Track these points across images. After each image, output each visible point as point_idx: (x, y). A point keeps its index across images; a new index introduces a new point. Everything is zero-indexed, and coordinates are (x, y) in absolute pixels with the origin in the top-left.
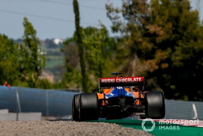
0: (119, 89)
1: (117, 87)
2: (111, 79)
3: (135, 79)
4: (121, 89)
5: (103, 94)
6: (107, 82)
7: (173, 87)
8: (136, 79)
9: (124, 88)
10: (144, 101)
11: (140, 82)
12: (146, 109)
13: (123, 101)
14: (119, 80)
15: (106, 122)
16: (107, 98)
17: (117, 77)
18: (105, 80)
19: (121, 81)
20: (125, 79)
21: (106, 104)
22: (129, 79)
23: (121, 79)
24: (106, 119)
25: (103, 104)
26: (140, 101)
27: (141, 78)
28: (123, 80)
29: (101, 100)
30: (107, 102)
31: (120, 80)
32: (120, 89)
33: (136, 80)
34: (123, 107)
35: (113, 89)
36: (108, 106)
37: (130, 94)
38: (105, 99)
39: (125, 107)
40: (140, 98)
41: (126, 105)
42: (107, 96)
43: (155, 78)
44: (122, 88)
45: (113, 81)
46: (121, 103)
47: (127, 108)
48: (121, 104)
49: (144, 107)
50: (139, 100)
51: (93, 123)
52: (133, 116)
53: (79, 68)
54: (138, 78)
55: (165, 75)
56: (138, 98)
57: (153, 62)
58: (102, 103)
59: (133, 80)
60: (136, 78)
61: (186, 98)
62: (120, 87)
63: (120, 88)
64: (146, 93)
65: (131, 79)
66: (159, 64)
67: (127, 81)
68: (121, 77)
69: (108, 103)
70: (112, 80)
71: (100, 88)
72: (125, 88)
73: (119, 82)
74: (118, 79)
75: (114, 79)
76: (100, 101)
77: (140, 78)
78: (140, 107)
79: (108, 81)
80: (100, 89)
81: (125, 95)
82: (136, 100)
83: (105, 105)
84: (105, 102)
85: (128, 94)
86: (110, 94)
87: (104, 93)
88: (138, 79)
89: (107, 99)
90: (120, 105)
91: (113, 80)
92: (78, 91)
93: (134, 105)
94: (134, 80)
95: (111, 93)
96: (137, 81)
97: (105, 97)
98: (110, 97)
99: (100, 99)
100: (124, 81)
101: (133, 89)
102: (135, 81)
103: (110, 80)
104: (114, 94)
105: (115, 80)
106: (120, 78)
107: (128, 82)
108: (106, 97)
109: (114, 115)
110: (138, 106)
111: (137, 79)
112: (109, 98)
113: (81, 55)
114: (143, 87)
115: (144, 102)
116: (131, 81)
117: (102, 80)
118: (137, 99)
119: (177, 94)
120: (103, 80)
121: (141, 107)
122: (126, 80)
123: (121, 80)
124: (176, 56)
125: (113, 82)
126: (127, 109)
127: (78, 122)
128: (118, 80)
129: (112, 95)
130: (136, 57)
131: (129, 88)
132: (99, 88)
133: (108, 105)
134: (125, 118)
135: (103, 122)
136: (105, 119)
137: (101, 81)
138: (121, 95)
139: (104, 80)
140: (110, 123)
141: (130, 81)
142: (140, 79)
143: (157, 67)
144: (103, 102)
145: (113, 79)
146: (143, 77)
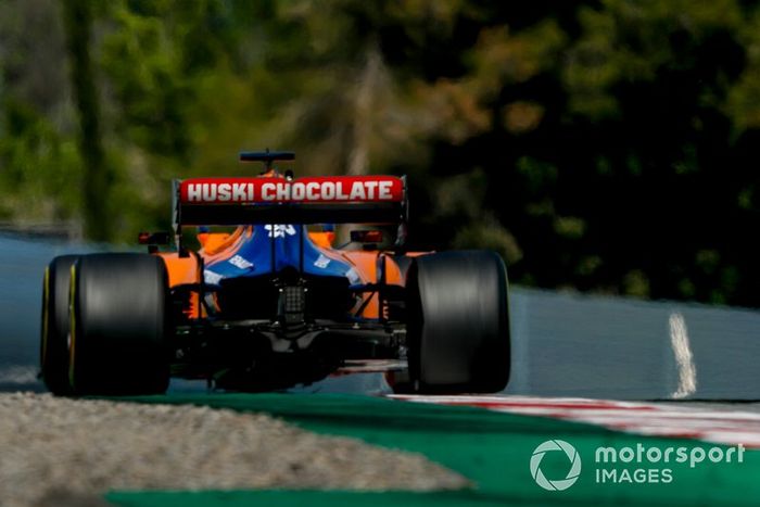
0: (276, 234)
1: (268, 227)
2: (235, 185)
3: (357, 187)
4: (286, 234)
5: (192, 258)
6: (217, 200)
7: (570, 226)
8: (366, 189)
9: (300, 234)
10: (404, 302)
11: (385, 201)
12: (413, 341)
13: (293, 297)
14: (274, 192)
15: (216, 406)
16: (212, 278)
17: (270, 175)
18: (206, 186)
19: (287, 198)
20: (306, 184)
21: (209, 310)
22: (330, 185)
23: (287, 186)
24: (210, 385)
25: (194, 314)
26: (381, 299)
27: (390, 183)
28: (295, 192)
29: (185, 290)
30: (211, 299)
31: (282, 191)
32: (283, 234)
33: (362, 194)
34: (290, 328)
35: (243, 236)
36: (219, 324)
37: (332, 264)
38: (202, 287)
39: (305, 332)
40: (381, 287)
41: (309, 320)
42: (215, 269)
43: (478, 173)
44: (291, 231)
45: (244, 195)
46: (284, 306)
47: (314, 334)
48: (284, 311)
49: (404, 331)
50: (376, 295)
51: (147, 408)
52: (347, 373)
53: (66, 113)
54: (374, 184)
55: (524, 164)
56: (374, 282)
57: (465, 93)
58: (188, 306)
59: (347, 190)
60: (368, 184)
61: (638, 283)
62: (283, 227)
63: (278, 231)
64: (414, 258)
65: (339, 185)
66: (496, 104)
67: (317, 196)
68: (289, 173)
69: (217, 308)
70: (239, 190)
71: (179, 228)
72: (310, 231)
73: (275, 201)
74: (271, 186)
75: (251, 186)
76: (176, 298)
77: (383, 184)
78: (382, 333)
79: (218, 194)
80: (179, 232)
81: (307, 268)
82: (366, 295)
83: (204, 315)
84: (201, 299)
85: (322, 263)
86: (232, 261)
87: (198, 256)
88: (376, 189)
89: (211, 288)
90: (281, 319)
91: (246, 190)
92: (63, 237)
93: (354, 322)
94: (354, 193)
95: (238, 253)
96: (367, 200)
97: (202, 277)
98: (230, 275)
99: (176, 288)
100: (302, 196)
101: (355, 236)
102: (358, 199)
103: (231, 191)
104: (249, 259)
105: (258, 191)
106: (284, 182)
107: (321, 200)
108: (206, 272)
109: (248, 370)
110: (370, 325)
111: (371, 185)
112: (222, 281)
113: (78, 48)
114: (400, 228)
115: (402, 305)
116: (340, 196)
117: (191, 187)
118: (370, 287)
119: (592, 263)
120: (196, 191)
121: (389, 330)
122: (315, 191)
123: (286, 192)
124: (585, 60)
125: (247, 201)
126: (316, 338)
127: (68, 401)
128: (270, 192)
129: (241, 263)
130: (374, 62)
131: (330, 230)
132: (175, 226)
133: (219, 316)
134: (308, 383)
135: (199, 404)
136: (203, 383)
137: (182, 191)
138: (287, 268)
139: (199, 186)
140: (239, 410)
141: (334, 200)
142: (385, 186)
143: (482, 120)
144: (195, 298)
145: (243, 186)
146: (403, 178)
